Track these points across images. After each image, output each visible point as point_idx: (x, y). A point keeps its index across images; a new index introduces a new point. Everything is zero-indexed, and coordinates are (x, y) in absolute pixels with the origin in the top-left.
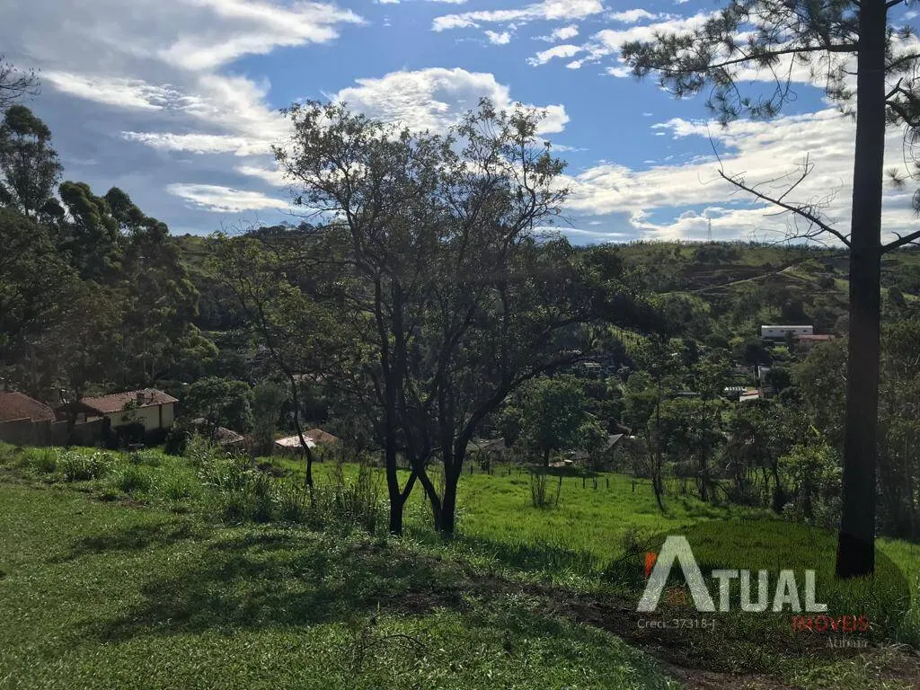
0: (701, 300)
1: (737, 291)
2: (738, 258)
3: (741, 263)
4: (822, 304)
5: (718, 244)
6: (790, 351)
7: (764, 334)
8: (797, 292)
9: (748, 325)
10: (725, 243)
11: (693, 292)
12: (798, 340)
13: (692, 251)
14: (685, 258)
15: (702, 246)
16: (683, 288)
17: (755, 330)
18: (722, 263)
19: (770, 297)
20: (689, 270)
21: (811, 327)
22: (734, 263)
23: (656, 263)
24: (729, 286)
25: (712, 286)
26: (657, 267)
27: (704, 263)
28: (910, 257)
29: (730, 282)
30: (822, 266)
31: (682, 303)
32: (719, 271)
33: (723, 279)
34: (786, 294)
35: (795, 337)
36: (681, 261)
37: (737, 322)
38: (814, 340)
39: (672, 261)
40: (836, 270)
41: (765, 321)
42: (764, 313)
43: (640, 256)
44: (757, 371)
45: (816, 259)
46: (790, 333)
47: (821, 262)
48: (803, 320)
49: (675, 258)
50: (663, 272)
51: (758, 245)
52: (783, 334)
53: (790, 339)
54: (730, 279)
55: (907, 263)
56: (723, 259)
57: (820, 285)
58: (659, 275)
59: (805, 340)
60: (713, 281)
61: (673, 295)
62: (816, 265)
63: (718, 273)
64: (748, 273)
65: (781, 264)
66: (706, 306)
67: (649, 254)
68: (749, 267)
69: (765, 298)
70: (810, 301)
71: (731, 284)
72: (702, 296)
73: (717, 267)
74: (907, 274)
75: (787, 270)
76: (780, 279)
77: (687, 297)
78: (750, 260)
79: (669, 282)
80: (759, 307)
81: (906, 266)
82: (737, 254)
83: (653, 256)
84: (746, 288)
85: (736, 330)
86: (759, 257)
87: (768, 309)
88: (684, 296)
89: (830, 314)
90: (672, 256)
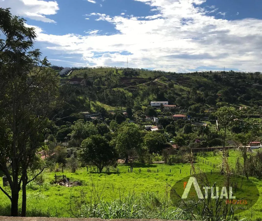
0: (128, 91)
1: (140, 88)
2: (138, 75)
3: (140, 77)
4: (170, 93)
5: (130, 69)
6: (162, 111)
7: (152, 105)
8: (161, 89)
9: (146, 102)
10: (132, 69)
11: (125, 88)
12: (164, 107)
13: (122, 71)
14: (119, 74)
15: (125, 69)
16: (120, 86)
17: (148, 103)
18: (133, 77)
19: (153, 91)
20: (122, 79)
21: (167, 102)
22: (137, 77)
23: (109, 76)
24: (137, 86)
25: (131, 86)
26: (109, 77)
27: (127, 77)
28: (194, 76)
29: (137, 84)
30: (167, 79)
31: (121, 93)
32: (133, 80)
33: (134, 83)
34: (158, 90)
35: (163, 106)
36: (118, 75)
37: (142, 100)
38: (169, 107)
39: (115, 75)
40: (171, 81)
41: (151, 100)
42: (151, 97)
43: (102, 73)
44: (153, 119)
45: (165, 76)
46: (162, 104)
47: (166, 77)
48: (164, 100)
49: (116, 74)
50: (112, 80)
51: (144, 70)
52: (159, 105)
53: (162, 107)
54: (137, 83)
55: (193, 79)
56: (134, 75)
57: (169, 86)
58: (111, 81)
59: (166, 107)
60: (131, 84)
61: (117, 89)
62: (165, 79)
63: (132, 81)
64: (142, 81)
65: (153, 78)
66: (130, 94)
67: (106, 72)
68: (143, 78)
69: (151, 91)
70: (166, 92)
71: (138, 85)
72: (128, 90)
73: (131, 78)
74: (193, 83)
75: (156, 80)
76: (154, 84)
77: (123, 90)
78: (142, 76)
79: (115, 84)
80: (149, 95)
81: (193, 80)
82: (138, 73)
83: (107, 73)
84: (143, 87)
85: (142, 103)
86: (146, 75)
87: (152, 95)
88: (121, 90)
89: (173, 97)
90: (115, 73)
